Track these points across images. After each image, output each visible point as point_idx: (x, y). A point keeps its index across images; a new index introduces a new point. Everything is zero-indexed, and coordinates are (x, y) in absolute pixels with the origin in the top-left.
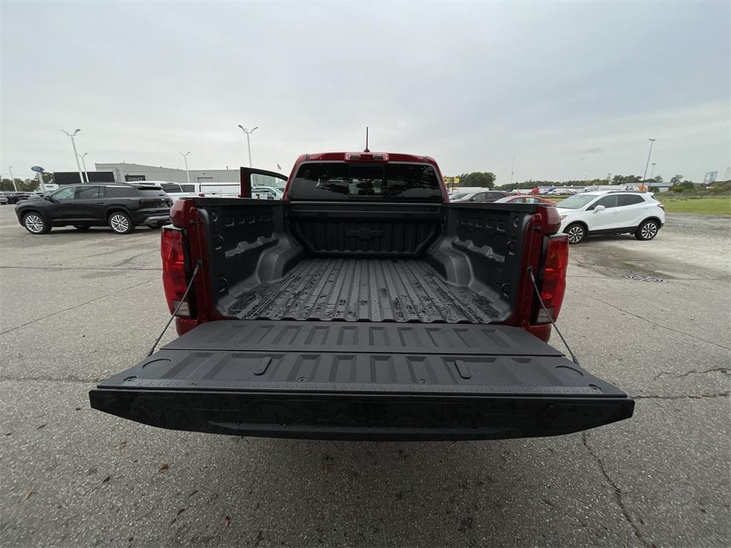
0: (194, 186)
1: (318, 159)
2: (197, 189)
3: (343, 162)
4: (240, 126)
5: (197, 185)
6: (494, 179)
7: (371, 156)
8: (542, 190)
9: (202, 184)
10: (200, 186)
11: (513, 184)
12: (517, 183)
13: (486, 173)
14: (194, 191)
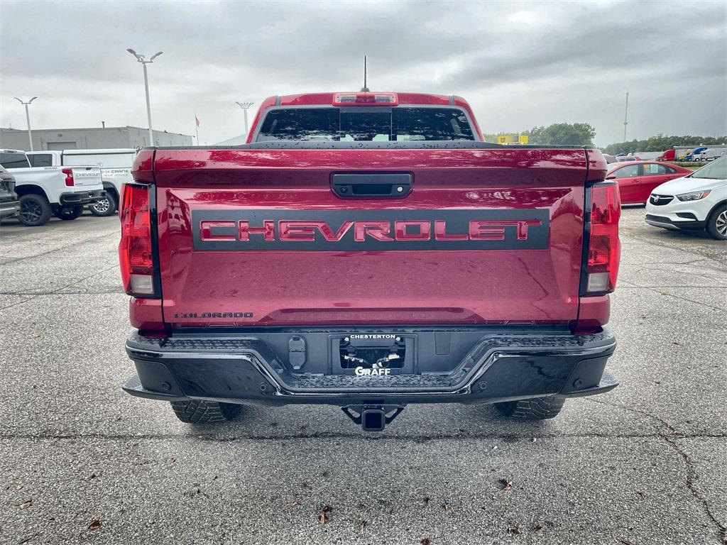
0: (51, 156)
1: (295, 102)
2: (56, 160)
3: (330, 106)
4: (131, 51)
5: (56, 154)
6: (592, 135)
7: (372, 97)
8: (681, 154)
9: (66, 152)
10: (62, 156)
11: (628, 143)
12: (635, 141)
13: (577, 126)
14: (51, 166)
